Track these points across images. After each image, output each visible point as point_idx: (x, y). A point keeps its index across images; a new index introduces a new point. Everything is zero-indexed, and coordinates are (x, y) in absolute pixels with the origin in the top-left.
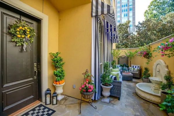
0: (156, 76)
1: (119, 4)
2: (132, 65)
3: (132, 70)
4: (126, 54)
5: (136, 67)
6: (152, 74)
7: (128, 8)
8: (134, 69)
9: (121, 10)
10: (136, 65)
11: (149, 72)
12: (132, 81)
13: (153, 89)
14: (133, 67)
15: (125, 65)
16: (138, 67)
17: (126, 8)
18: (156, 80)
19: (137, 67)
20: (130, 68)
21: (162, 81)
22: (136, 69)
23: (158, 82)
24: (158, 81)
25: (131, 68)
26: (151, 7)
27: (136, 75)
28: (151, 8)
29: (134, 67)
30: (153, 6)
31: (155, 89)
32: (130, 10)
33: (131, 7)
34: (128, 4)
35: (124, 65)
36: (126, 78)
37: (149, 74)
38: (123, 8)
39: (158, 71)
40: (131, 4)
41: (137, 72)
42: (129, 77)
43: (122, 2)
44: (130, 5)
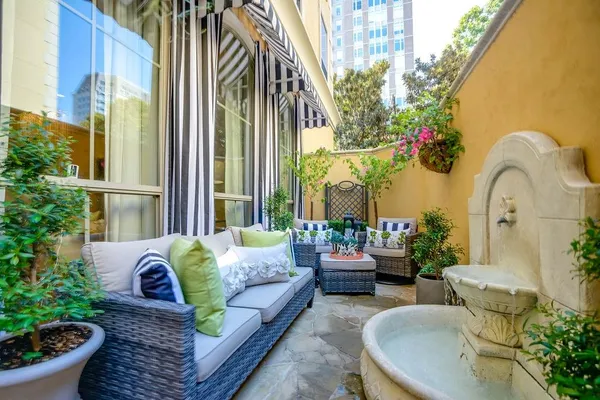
0: (487, 259)
1: (361, 27)
2: (381, 220)
3: (376, 243)
4: (356, 169)
5: (395, 227)
6: (465, 251)
7: (391, 42)
8: (386, 236)
9: (366, 46)
10: (395, 220)
11: (451, 242)
12: (373, 295)
13: (472, 356)
14: (385, 228)
15: (352, 220)
16: (406, 226)
17: (383, 40)
18: (491, 284)
19: (401, 226)
20: (369, 235)
21: (534, 289)
22: (395, 236)
23: (508, 299)
24: (507, 293)
25: (375, 234)
26: (463, 34)
27: (395, 264)
28: (463, 37)
29: (390, 226)
30: (467, 34)
31: (483, 355)
32: (398, 49)
33: (400, 37)
34: (391, 26)
35: (345, 219)
36: (344, 280)
37: (449, 249)
38: (373, 41)
39: (503, 221)
40: (399, 26)
41: (402, 253)
42: (359, 274)
43: (370, 19)
44: (396, 33)
